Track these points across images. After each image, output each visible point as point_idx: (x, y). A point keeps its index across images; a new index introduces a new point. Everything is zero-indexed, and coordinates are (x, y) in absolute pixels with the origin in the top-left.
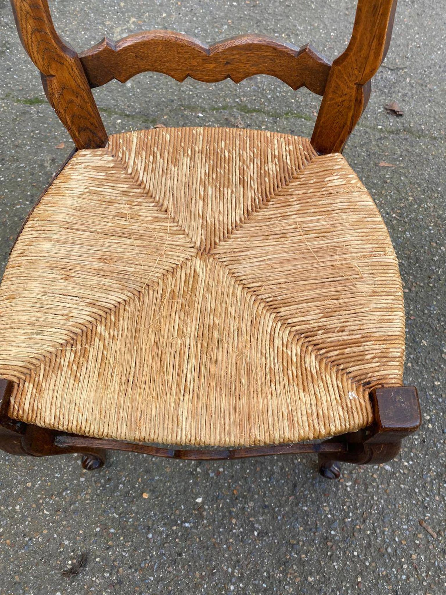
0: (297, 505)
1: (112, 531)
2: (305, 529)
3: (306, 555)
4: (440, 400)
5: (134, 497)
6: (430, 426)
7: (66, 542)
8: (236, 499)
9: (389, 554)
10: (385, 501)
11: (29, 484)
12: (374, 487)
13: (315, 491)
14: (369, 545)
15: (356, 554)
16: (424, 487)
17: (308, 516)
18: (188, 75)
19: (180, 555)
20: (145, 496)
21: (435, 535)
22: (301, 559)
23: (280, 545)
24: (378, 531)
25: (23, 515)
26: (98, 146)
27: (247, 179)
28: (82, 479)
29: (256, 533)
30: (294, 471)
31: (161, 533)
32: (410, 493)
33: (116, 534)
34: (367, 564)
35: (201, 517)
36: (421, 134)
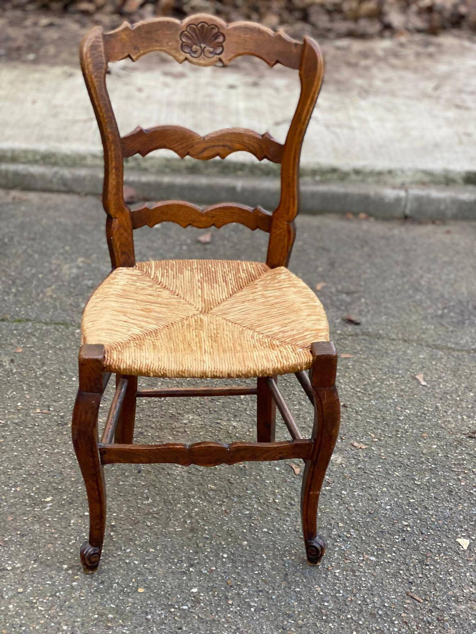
0: (290, 588)
1: (110, 616)
2: (299, 603)
3: (303, 621)
4: (416, 512)
5: (129, 592)
6: (409, 529)
7: (65, 628)
8: (231, 586)
9: (380, 615)
10: (373, 581)
11: (21, 590)
12: (361, 572)
13: (306, 578)
14: (361, 611)
15: (349, 616)
16: (408, 570)
17: (301, 595)
18: (190, 224)
19: (180, 628)
20: (141, 590)
21: (422, 601)
22: (298, 624)
23: (276, 616)
24: (368, 600)
25: (17, 612)
26: (130, 266)
28: (75, 583)
29: (253, 609)
30: (284, 565)
31: (159, 615)
32: (395, 576)
33: (114, 618)
34: (361, 623)
35: (197, 601)
36: (379, 337)
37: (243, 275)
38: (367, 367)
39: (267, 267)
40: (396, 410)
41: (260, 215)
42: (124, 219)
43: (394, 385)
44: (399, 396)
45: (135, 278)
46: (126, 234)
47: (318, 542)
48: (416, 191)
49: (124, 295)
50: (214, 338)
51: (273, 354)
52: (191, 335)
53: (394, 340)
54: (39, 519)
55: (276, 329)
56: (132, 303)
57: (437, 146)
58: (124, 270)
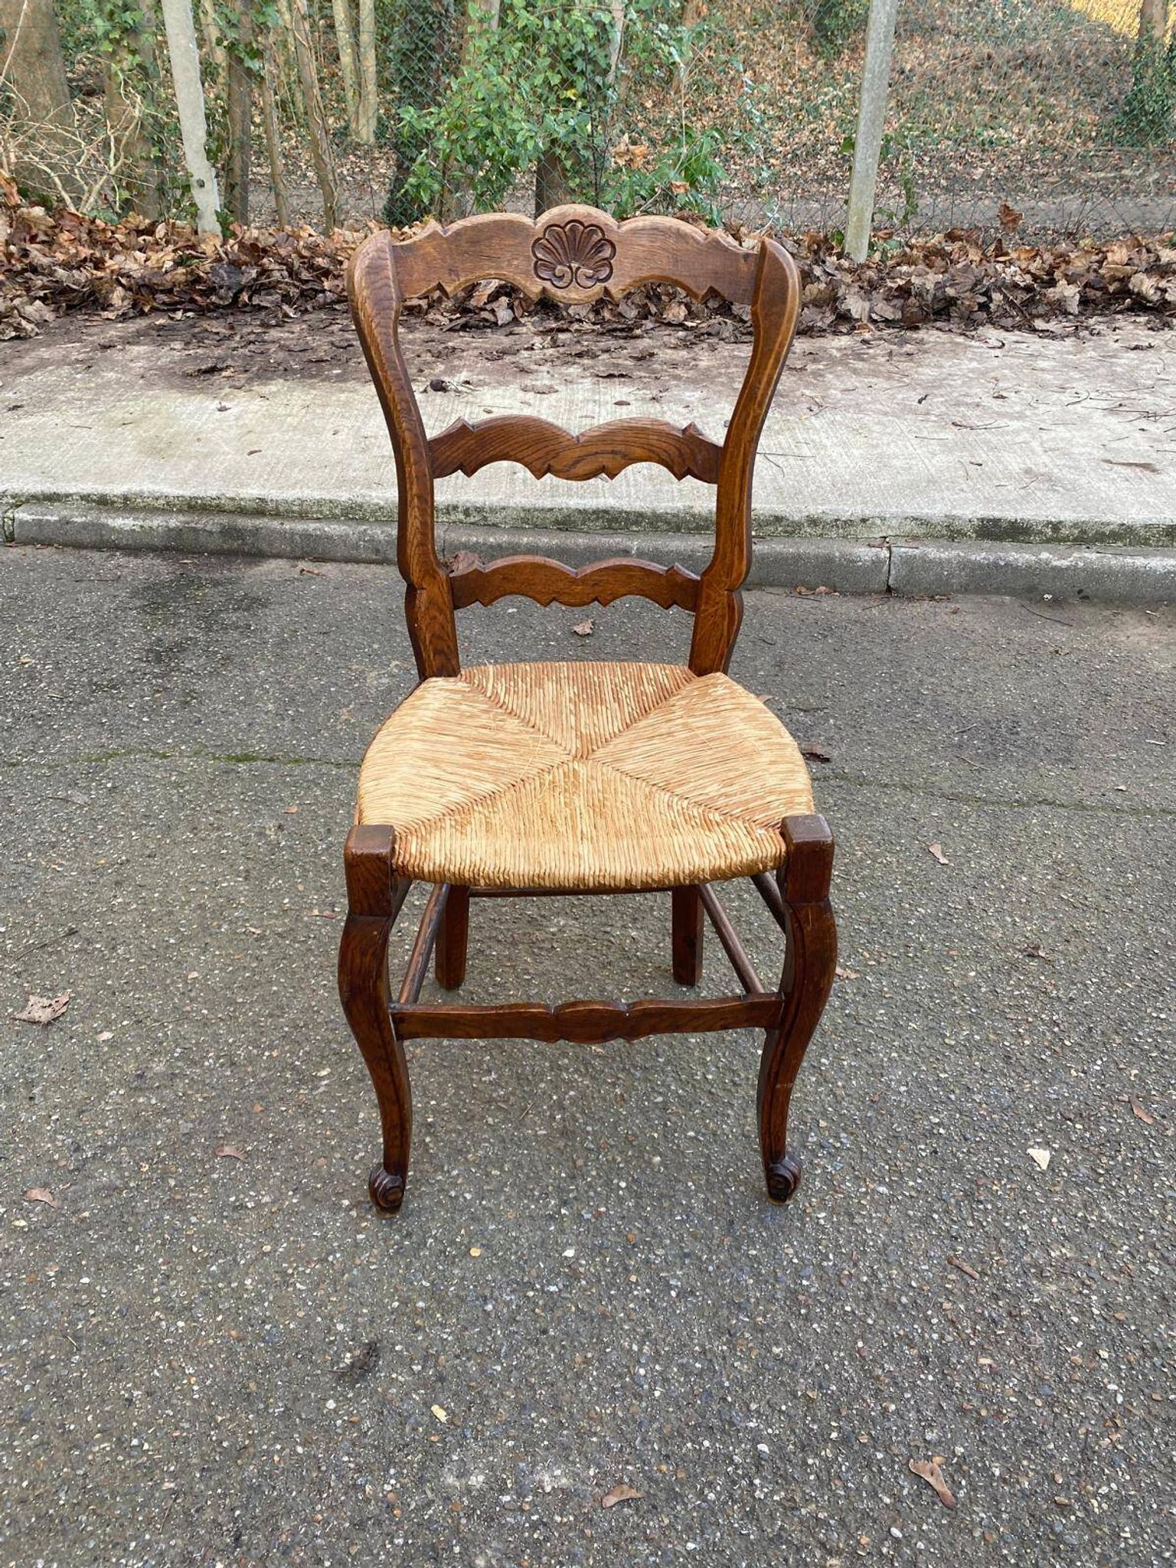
0: (738, 1249)
1: (421, 1304)
2: (757, 1282)
3: (765, 1317)
4: (953, 1097)
5: (454, 1257)
6: (942, 1131)
7: (340, 1327)
8: (634, 1246)
9: (904, 1306)
10: (887, 1235)
11: (267, 1248)
12: (864, 1217)
13: (767, 1229)
14: (869, 1297)
15: (848, 1309)
16: (947, 1212)
17: (759, 1263)
18: (554, 599)
19: (545, 1332)
20: (475, 1252)
21: (977, 1276)
22: (756, 1324)
23: (717, 1307)
24: (881, 1276)
25: (259, 1294)
26: (450, 676)
27: (622, 696)
28: (360, 1237)
29: (673, 1294)
30: (727, 1204)
31: (508, 1304)
32: (925, 1222)
33: (426, 1310)
34: (870, 1322)
35: (575, 1276)
36: (862, 782)
37: (649, 689)
38: (848, 833)
39: (689, 672)
40: (903, 908)
41: (679, 579)
42: (436, 590)
43: (895, 865)
44: (905, 883)
45: (458, 697)
46: (441, 618)
47: (788, 1166)
48: (903, 550)
49: (437, 729)
50: (598, 809)
51: (711, 841)
52: (556, 804)
53: (886, 785)
54: (306, 1110)
55: (713, 790)
56: (452, 744)
57: (931, 481)
58: (437, 683)
